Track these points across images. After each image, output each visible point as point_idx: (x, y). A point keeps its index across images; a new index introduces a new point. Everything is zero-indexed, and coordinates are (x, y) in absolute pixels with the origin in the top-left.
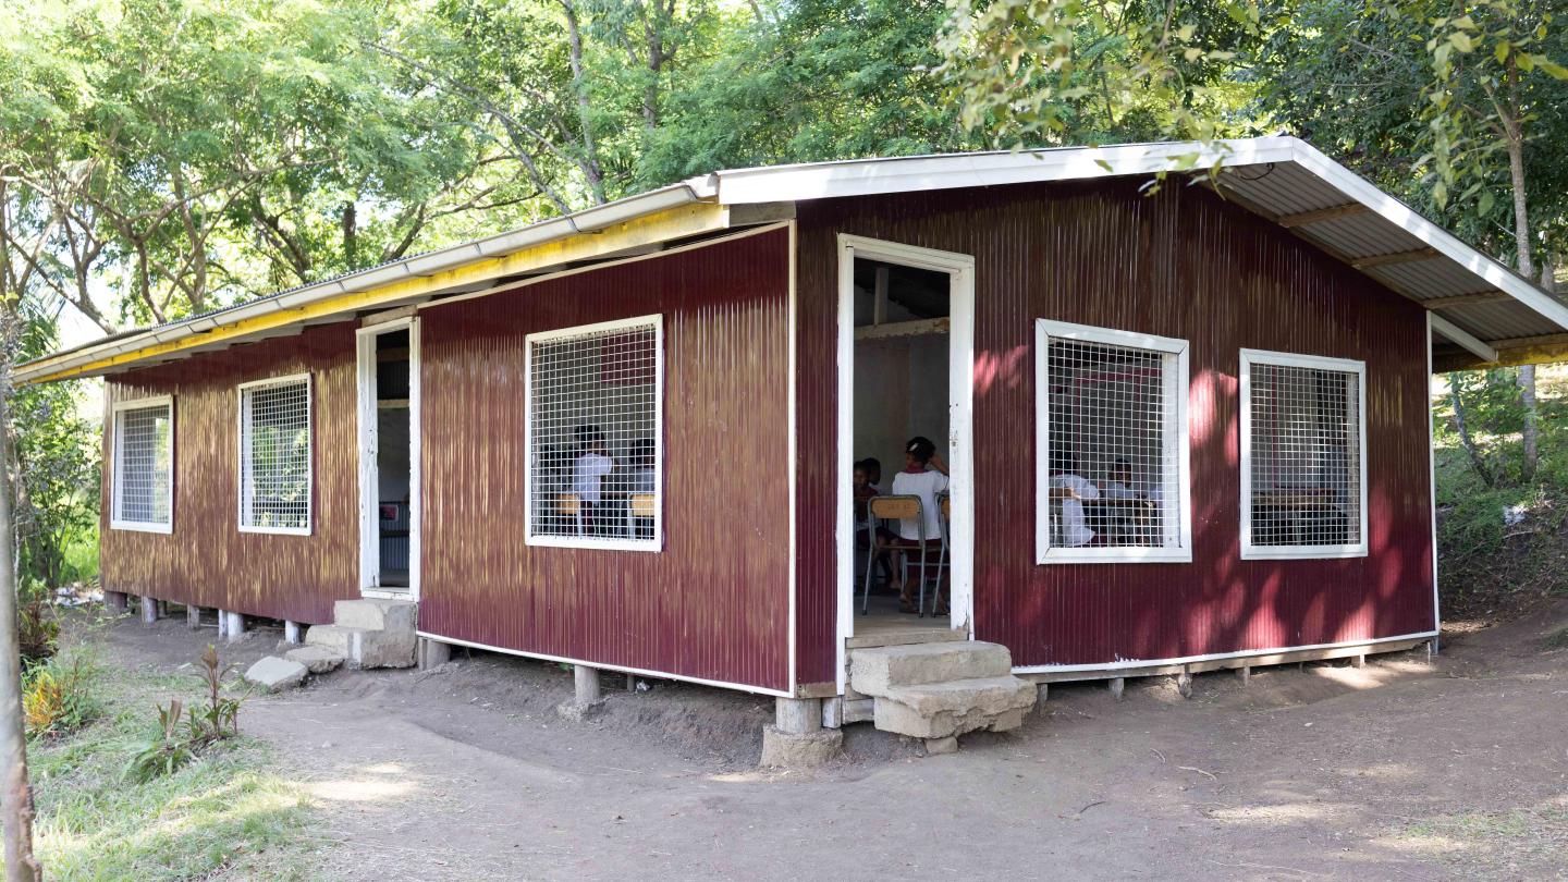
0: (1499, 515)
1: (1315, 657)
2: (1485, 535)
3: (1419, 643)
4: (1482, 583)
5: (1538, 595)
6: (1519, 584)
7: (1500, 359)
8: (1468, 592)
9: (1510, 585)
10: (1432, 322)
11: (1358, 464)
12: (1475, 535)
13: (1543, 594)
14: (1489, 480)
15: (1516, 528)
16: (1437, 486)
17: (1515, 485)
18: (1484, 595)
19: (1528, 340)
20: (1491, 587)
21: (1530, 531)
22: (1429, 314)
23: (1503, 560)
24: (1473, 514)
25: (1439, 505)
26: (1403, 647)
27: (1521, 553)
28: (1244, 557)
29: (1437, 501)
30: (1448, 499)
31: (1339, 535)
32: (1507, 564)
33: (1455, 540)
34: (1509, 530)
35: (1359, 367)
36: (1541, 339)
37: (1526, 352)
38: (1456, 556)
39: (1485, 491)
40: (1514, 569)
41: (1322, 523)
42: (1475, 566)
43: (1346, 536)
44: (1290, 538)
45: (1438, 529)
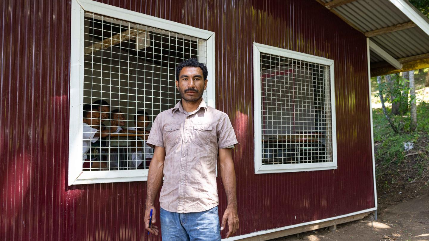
0: (402, 146)
1: (306, 230)
2: (396, 155)
3: (367, 215)
4: (396, 178)
5: (423, 184)
6: (414, 179)
7: (403, 67)
8: (390, 183)
9: (409, 180)
10: (370, 44)
11: (331, 117)
12: (391, 156)
13: (426, 184)
14: (396, 132)
15: (410, 152)
16: (374, 134)
17: (408, 132)
18: (397, 184)
19: (417, 57)
20: (400, 180)
21: (417, 153)
22: (368, 39)
23: (405, 167)
24: (390, 146)
25: (375, 142)
26: (358, 218)
27: (413, 164)
28: (257, 172)
29: (374, 140)
30: (379, 139)
31: (321, 157)
32: (407, 169)
33: (383, 158)
34: (407, 153)
35: (330, 62)
36: (424, 56)
37: (416, 63)
38: (384, 165)
39: (395, 135)
40: (410, 171)
41: (313, 150)
42: (392, 170)
43: (324, 158)
44: (293, 159)
45: (375, 153)
